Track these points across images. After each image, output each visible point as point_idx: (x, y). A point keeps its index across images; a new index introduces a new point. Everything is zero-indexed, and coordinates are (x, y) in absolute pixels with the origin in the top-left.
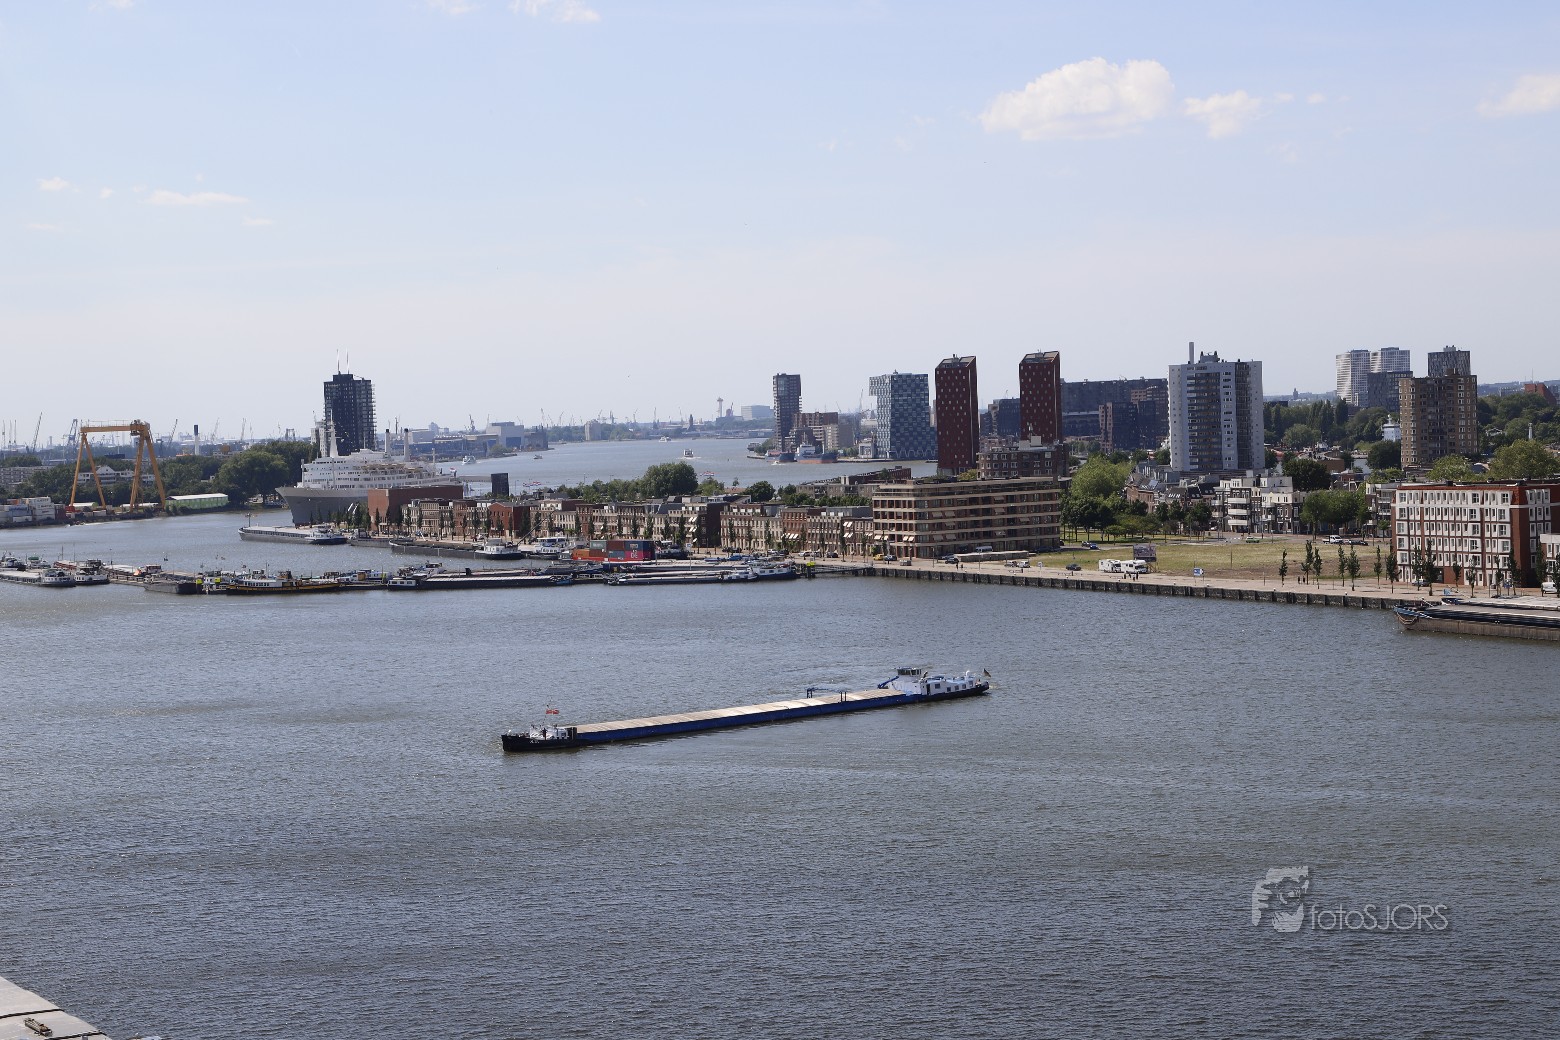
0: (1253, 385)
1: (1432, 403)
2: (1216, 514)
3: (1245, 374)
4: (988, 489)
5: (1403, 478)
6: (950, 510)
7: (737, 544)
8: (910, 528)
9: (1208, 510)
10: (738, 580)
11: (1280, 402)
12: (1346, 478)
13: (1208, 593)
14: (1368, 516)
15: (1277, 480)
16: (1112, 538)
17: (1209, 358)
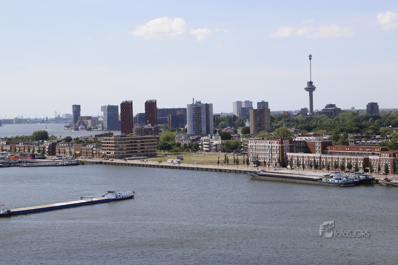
0: (210, 110)
1: (258, 116)
2: (200, 147)
3: (208, 107)
4: (136, 139)
5: (251, 137)
6: (125, 145)
7: (61, 155)
8: (113, 150)
9: (198, 145)
10: (61, 165)
11: (218, 115)
12: (236, 137)
13: (198, 169)
14: (241, 147)
15: (217, 137)
16: (171, 153)
17: (198, 102)
